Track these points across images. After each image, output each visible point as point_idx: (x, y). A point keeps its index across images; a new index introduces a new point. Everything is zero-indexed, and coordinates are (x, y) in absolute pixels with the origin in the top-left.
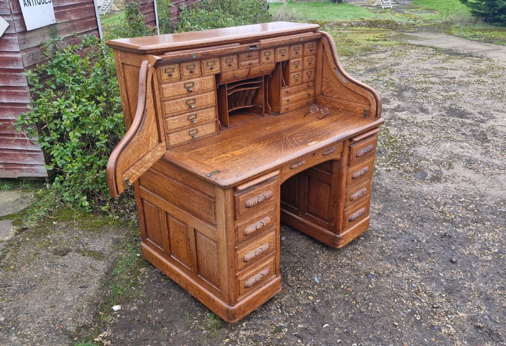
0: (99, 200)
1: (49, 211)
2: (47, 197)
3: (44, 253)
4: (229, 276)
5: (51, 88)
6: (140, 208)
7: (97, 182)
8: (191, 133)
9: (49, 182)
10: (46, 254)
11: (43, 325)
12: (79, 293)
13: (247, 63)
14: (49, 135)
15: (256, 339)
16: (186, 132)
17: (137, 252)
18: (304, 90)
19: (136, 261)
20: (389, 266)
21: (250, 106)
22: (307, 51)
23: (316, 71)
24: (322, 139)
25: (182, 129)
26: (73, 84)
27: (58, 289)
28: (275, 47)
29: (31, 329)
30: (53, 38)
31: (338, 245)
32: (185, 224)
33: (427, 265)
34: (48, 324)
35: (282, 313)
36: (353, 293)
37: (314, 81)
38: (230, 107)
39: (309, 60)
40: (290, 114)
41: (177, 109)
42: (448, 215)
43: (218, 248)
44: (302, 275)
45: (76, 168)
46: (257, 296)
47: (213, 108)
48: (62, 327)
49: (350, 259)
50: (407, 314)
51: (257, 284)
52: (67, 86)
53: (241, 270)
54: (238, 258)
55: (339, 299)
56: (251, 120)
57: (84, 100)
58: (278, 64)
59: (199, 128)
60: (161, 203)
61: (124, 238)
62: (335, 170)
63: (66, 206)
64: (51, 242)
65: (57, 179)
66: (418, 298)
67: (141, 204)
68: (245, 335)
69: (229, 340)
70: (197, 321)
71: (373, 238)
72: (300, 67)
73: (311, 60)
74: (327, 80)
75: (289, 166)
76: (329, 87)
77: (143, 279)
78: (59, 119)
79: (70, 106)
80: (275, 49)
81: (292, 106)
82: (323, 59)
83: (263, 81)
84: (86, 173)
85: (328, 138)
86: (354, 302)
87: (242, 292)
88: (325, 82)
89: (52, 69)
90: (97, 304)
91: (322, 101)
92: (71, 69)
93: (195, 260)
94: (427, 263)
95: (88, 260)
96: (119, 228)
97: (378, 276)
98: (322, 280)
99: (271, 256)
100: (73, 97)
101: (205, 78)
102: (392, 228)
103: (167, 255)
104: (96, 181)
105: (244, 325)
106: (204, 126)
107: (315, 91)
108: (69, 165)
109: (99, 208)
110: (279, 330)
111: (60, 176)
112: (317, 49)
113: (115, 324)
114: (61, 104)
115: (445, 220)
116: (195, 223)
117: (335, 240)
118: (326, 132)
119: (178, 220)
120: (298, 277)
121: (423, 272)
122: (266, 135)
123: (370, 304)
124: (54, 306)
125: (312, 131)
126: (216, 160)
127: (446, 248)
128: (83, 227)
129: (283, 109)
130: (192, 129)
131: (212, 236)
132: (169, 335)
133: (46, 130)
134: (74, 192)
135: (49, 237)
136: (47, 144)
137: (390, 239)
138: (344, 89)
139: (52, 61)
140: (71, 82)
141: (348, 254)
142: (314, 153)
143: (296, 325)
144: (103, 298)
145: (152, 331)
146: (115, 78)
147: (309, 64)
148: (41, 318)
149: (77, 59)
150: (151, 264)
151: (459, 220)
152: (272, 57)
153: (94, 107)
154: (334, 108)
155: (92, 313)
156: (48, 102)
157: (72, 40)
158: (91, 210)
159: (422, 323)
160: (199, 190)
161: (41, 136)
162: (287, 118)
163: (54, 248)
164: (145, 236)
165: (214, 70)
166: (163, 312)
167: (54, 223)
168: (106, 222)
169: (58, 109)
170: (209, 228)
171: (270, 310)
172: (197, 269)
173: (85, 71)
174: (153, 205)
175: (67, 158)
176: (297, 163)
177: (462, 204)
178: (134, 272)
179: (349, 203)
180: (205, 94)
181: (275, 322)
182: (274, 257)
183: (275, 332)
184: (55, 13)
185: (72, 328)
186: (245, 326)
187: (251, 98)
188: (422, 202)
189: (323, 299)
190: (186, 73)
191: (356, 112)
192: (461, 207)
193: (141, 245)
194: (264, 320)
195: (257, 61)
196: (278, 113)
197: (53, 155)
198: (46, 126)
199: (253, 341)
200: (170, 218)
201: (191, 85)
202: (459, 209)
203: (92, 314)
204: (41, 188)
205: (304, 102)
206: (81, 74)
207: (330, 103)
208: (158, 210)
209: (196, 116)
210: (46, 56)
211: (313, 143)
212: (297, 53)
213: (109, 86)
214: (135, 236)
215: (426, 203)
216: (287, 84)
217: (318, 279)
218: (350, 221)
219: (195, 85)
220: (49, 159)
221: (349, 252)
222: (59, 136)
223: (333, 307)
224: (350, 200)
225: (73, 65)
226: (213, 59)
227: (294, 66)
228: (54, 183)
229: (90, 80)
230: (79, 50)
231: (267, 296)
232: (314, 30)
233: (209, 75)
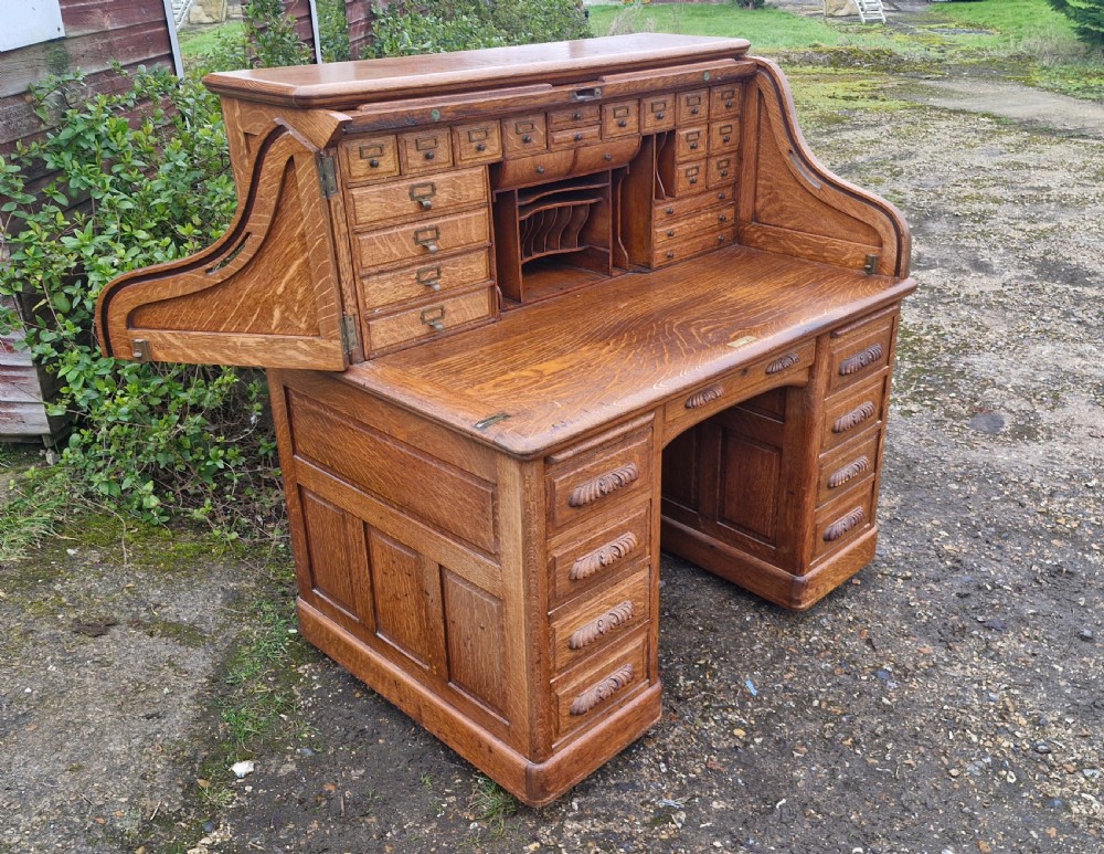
0: (185, 492)
1: (58, 522)
2: (48, 487)
3: (46, 629)
4: (531, 687)
5: (55, 203)
6: (296, 510)
7: (179, 446)
8: (427, 318)
9: (53, 448)
10: (53, 632)
11: (51, 818)
12: (144, 732)
13: (570, 134)
14: (52, 326)
15: (608, 841)
16: (414, 315)
17: (288, 625)
18: (712, 207)
19: (288, 648)
20: (928, 649)
21: (574, 250)
22: (719, 107)
23: (740, 159)
24: (764, 331)
25: (403, 305)
26: (113, 194)
27: (87, 723)
28: (639, 95)
29: (21, 829)
30: (59, 75)
31: (799, 602)
32: (415, 552)
33: (1023, 645)
34: (66, 813)
35: (669, 774)
36: (844, 719)
37: (736, 185)
38: (527, 253)
39: (724, 131)
40: (677, 270)
41: (391, 253)
42: (1062, 521)
43: (502, 613)
44: (713, 675)
45: (125, 409)
46: (601, 735)
47: (483, 255)
48: (101, 821)
49: (831, 634)
50: (981, 769)
51: (602, 704)
52: (98, 197)
53: (561, 670)
54: (554, 640)
55: (810, 735)
56: (580, 287)
57: (142, 235)
58: (646, 139)
59: (449, 305)
60: (349, 497)
61: (254, 589)
62: (793, 411)
63: (98, 509)
64: (64, 600)
65: (75, 437)
66: (1007, 729)
67: (297, 502)
68: (578, 832)
69: (538, 845)
70: (452, 799)
71: (882, 580)
72: (702, 148)
73: (729, 130)
74: (769, 184)
75: (682, 401)
76: (776, 199)
77: (307, 693)
78: (78, 284)
79: (108, 251)
80: (639, 100)
81: (681, 248)
82: (758, 129)
83: (610, 183)
84: (151, 424)
85: (779, 329)
86: (849, 742)
87: (563, 726)
88: (765, 187)
89: (59, 153)
90: (191, 760)
91: (756, 236)
92: (107, 154)
93: (442, 646)
94: (1020, 641)
95: (163, 648)
96: (239, 563)
97: (904, 674)
98: (762, 689)
99: (637, 634)
100: (114, 228)
101: (463, 173)
102: (928, 555)
103: (367, 632)
104: (176, 443)
105: (575, 805)
106: (460, 299)
107: (737, 211)
108: (107, 402)
109: (186, 512)
110: (664, 816)
111: (82, 431)
112: (743, 104)
113: (240, 809)
114: (84, 246)
115: (1055, 534)
116: (442, 550)
117: (793, 590)
118: (773, 313)
119: (397, 542)
120: (704, 682)
121: (1013, 664)
122: (620, 323)
123: (889, 746)
124: (80, 768)
125: (737, 311)
126: (496, 386)
127: (1063, 601)
128: (147, 562)
129: (659, 254)
130: (428, 307)
131: (486, 584)
132: (382, 836)
133: (46, 312)
134: (118, 473)
135: (58, 587)
136: (46, 349)
137: (925, 583)
138: (812, 204)
139: (57, 135)
140: (108, 187)
141: (825, 620)
142: (744, 369)
143: (706, 803)
144: (206, 743)
145: (339, 826)
146: (224, 178)
147: (725, 141)
148: (46, 801)
149: (121, 128)
150: (325, 656)
151: (1090, 532)
152: (632, 122)
153: (171, 253)
154: (788, 255)
155: (180, 782)
156: (49, 239)
157: (107, 82)
158: (167, 519)
159: (1020, 790)
160: (454, 466)
161: (30, 327)
162: (671, 279)
163: (73, 616)
164: (308, 583)
165: (486, 152)
166: (363, 777)
167: (71, 552)
168: (204, 548)
169: (75, 257)
170: (479, 564)
171: (638, 766)
172: (447, 668)
173: (144, 160)
174: (329, 502)
175: (100, 385)
176: (704, 393)
177: (1094, 492)
178: (285, 676)
179: (824, 493)
180: (464, 216)
181: (653, 796)
182: (644, 635)
183: (654, 822)
184: (62, 10)
185: (129, 825)
186: (576, 807)
187: (576, 228)
188: (995, 488)
189: (770, 736)
190: (415, 158)
191: (846, 262)
192: (1092, 501)
193: (297, 608)
194: (625, 791)
195: (595, 130)
196: (647, 267)
197: (64, 377)
198: (43, 302)
199: (599, 845)
200: (375, 538)
201: (427, 191)
202: (1087, 506)
203: (180, 786)
204: (31, 464)
205: (710, 239)
206: (133, 168)
207: (776, 241)
208: (343, 516)
209: (439, 273)
210: (40, 119)
211: (741, 342)
212: (694, 112)
213: (206, 199)
214: (280, 583)
215: (1006, 493)
216: (670, 192)
217: (755, 685)
218: (828, 539)
219: (437, 193)
220: (52, 388)
221: (826, 617)
222: (79, 329)
223: (796, 754)
224: (829, 487)
225: (113, 146)
226: (483, 125)
227: (688, 145)
228: (66, 451)
229: (157, 185)
230: (125, 106)
231: (627, 736)
232: (737, 54)
233: (474, 166)
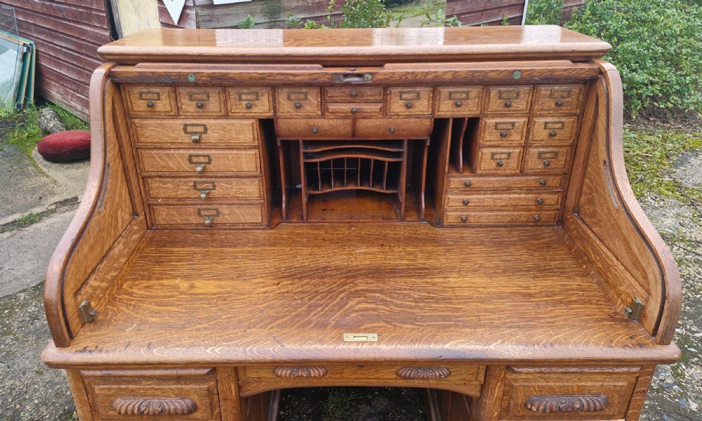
8: (203, 214)
13: (346, 107)
16: (190, 209)
18: (527, 189)
22: (546, 103)
25: (181, 201)
28: (432, 84)
37: (564, 175)
41: (169, 167)
47: (255, 180)
59: (223, 209)
72: (517, 137)
73: (559, 126)
76: (592, 201)
80: (434, 87)
83: (405, 150)
101: (234, 121)
106: (234, 208)
107: (565, 198)
112: (586, 104)
129: (450, 217)
130: (205, 207)
147: (552, 135)
152: (423, 105)
165: (255, 110)
180: (236, 152)
190: (188, 105)
196: (438, 222)
201: (199, 129)
205: (522, 215)
209: (214, 186)
212: (508, 105)
219: (208, 131)
226: (253, 89)
227: (497, 132)
233: (244, 118)
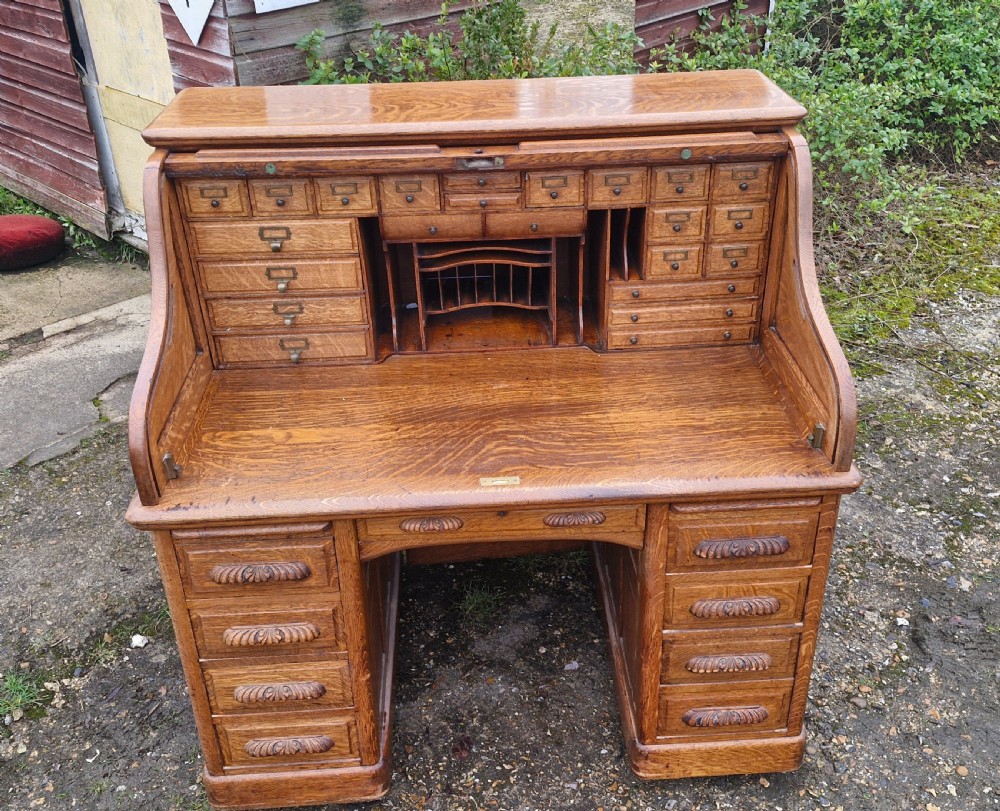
8: (286, 346)
13: (472, 199)
16: (271, 340)
18: (712, 297)
21: (527, 307)
22: (727, 187)
25: (258, 330)
37: (758, 278)
39: (736, 215)
40: (634, 358)
41: (241, 284)
47: (356, 299)
59: (313, 339)
72: (694, 232)
76: (786, 310)
80: (586, 172)
83: (552, 252)
91: (768, 344)
101: (326, 222)
106: (329, 337)
107: (761, 308)
112: (777, 185)
129: (616, 338)
130: (289, 336)
152: (572, 194)
165: (354, 206)
180: (327, 262)
190: (265, 203)
195: (512, 198)
196: (601, 346)
201: (281, 234)
205: (707, 333)
209: (301, 308)
212: (680, 191)
219: (293, 237)
226: (349, 180)
227: (669, 226)
233: (338, 218)
